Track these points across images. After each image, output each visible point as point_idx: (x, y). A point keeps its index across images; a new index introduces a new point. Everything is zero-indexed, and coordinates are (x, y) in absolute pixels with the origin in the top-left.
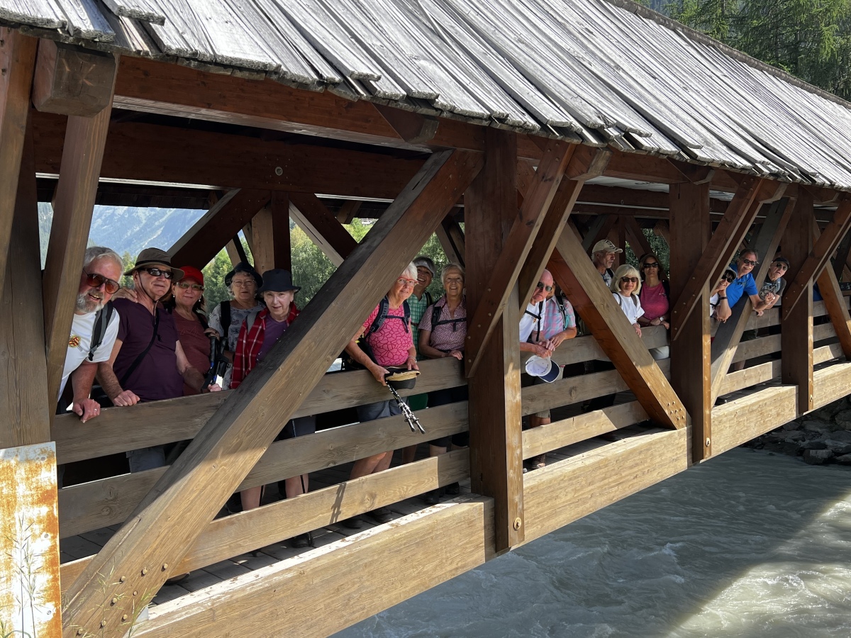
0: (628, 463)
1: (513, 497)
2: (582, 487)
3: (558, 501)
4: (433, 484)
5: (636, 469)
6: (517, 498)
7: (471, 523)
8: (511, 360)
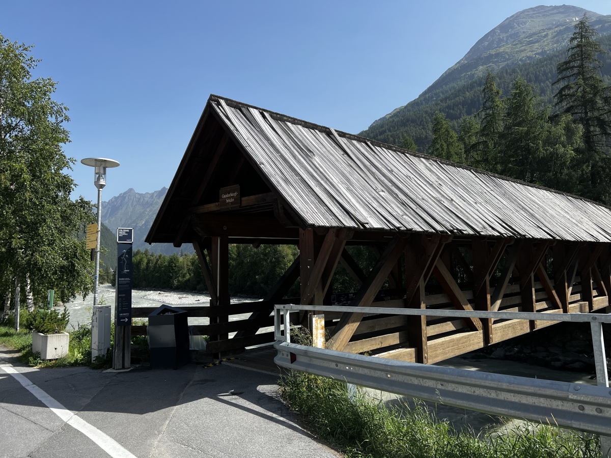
0: (461, 342)
1: (424, 347)
2: (445, 349)
3: (438, 352)
4: (397, 342)
5: (464, 344)
6: (425, 348)
7: (411, 355)
8: (422, 300)
